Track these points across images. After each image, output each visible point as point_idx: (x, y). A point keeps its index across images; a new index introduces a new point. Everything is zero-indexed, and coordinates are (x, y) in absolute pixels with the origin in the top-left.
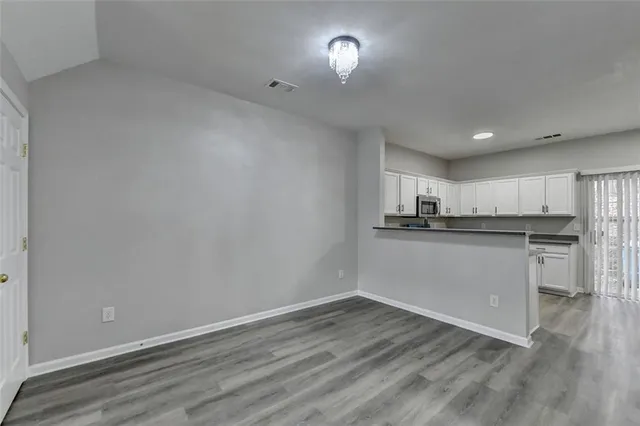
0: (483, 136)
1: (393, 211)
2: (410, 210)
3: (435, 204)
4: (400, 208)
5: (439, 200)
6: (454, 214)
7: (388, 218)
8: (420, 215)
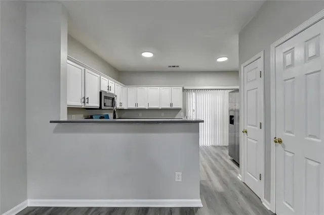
0: (148, 55)
1: (78, 103)
2: (94, 103)
3: (113, 99)
4: (85, 99)
5: (116, 96)
6: (125, 107)
7: (71, 110)
8: (103, 107)
